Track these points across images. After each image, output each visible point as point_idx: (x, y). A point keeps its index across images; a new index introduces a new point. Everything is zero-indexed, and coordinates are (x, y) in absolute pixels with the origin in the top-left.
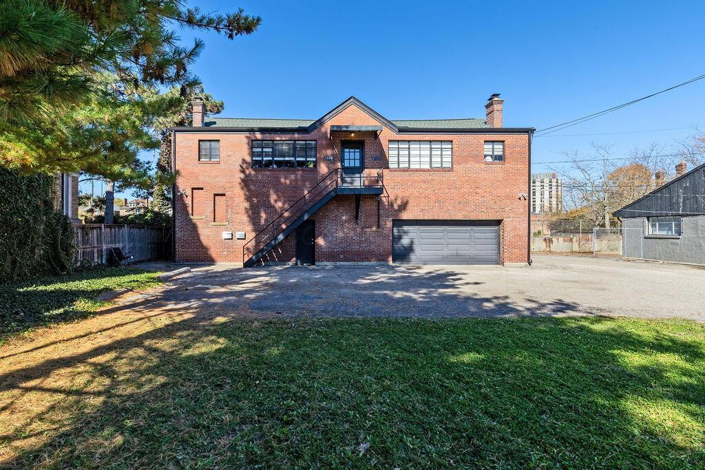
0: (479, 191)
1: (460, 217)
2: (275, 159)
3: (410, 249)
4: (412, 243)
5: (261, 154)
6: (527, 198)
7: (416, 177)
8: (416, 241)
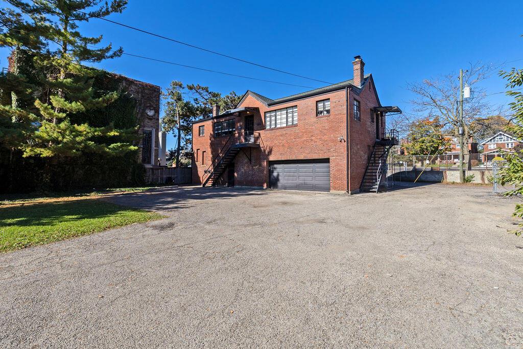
0: (313, 138)
1: (302, 157)
2: (223, 131)
3: (277, 179)
4: (278, 175)
5: (218, 130)
6: (346, 140)
7: (278, 133)
8: (281, 174)
